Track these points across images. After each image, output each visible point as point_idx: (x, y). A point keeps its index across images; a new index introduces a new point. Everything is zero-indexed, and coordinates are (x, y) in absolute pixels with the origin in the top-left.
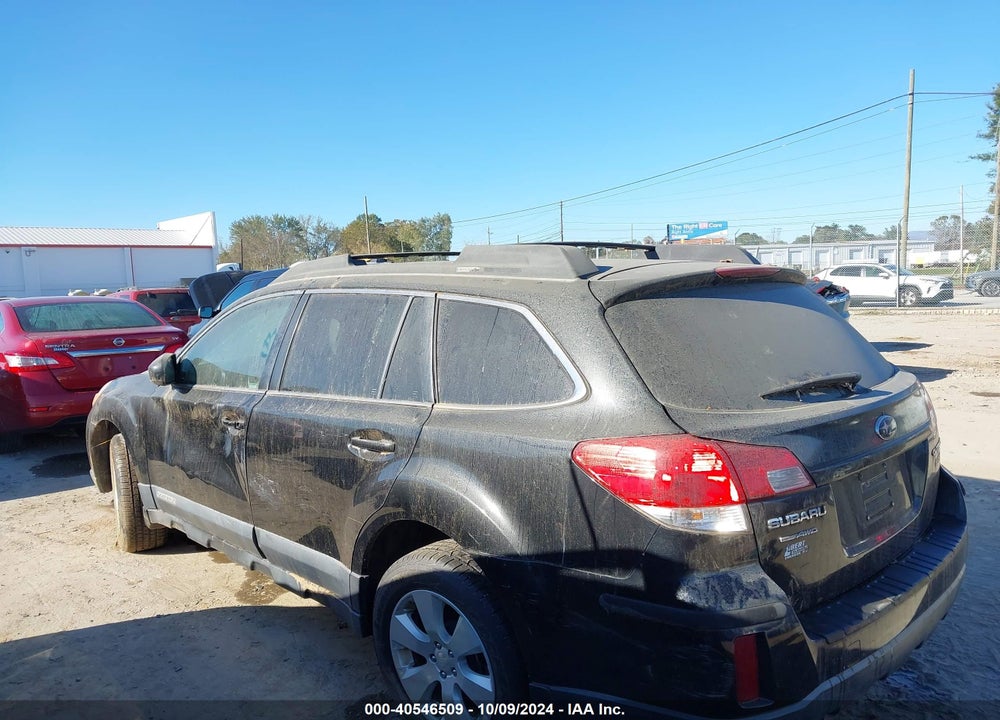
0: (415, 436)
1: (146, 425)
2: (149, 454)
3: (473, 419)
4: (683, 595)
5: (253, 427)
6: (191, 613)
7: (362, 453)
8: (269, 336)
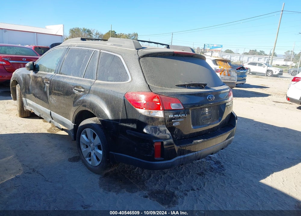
0: (89, 88)
1: (25, 82)
2: (26, 92)
3: (104, 85)
4: (145, 131)
5: (51, 83)
6: (34, 133)
7: (76, 92)
8: (58, 59)
